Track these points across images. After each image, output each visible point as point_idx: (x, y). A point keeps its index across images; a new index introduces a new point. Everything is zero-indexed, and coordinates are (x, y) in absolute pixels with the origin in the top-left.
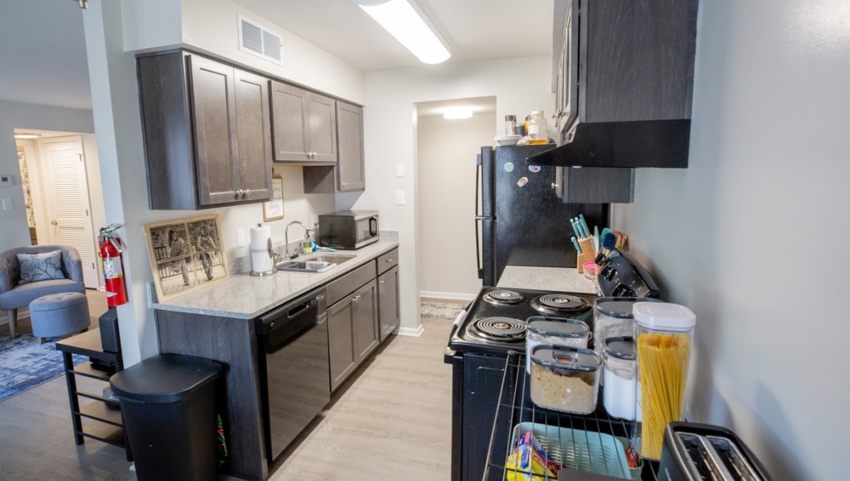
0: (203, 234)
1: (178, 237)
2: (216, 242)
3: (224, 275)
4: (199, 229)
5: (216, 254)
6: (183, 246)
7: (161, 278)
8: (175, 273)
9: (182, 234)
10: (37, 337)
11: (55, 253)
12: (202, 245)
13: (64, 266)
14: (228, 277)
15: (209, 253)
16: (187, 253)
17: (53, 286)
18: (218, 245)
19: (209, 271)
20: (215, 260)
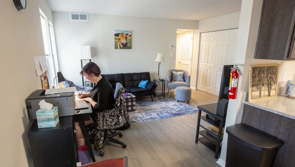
0: (271, 73)
1: (261, 73)
2: (276, 78)
3: (275, 95)
4: (270, 70)
5: (274, 84)
6: (263, 77)
7: (252, 91)
8: (257, 90)
9: (263, 72)
10: (176, 99)
11: (182, 73)
12: (270, 78)
13: (184, 78)
14: (276, 96)
15: (272, 83)
16: (263, 81)
17: (181, 84)
18: (276, 79)
19: (270, 91)
20: (273, 87)
